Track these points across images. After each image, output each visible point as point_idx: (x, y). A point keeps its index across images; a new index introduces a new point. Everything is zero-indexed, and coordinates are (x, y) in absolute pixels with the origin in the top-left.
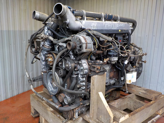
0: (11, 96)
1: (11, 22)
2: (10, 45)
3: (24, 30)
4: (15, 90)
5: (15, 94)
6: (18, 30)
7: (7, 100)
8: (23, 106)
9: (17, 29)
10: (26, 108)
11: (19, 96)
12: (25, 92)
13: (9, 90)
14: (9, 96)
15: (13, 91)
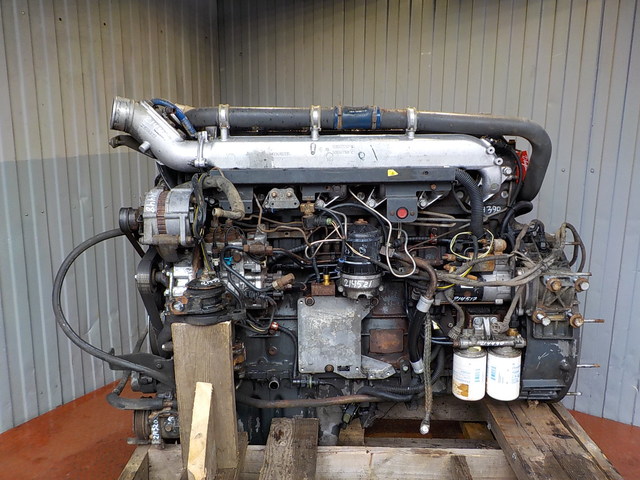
0: (35, 414)
1: (26, 127)
2: (24, 217)
3: (80, 156)
4: (49, 389)
5: (51, 403)
6: (54, 156)
7: (16, 430)
8: (76, 456)
9: (53, 152)
10: (88, 467)
11: (64, 411)
12: (91, 395)
13: (27, 393)
14: (27, 413)
15: (39, 395)
